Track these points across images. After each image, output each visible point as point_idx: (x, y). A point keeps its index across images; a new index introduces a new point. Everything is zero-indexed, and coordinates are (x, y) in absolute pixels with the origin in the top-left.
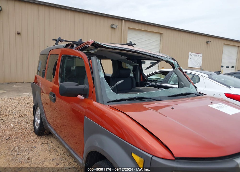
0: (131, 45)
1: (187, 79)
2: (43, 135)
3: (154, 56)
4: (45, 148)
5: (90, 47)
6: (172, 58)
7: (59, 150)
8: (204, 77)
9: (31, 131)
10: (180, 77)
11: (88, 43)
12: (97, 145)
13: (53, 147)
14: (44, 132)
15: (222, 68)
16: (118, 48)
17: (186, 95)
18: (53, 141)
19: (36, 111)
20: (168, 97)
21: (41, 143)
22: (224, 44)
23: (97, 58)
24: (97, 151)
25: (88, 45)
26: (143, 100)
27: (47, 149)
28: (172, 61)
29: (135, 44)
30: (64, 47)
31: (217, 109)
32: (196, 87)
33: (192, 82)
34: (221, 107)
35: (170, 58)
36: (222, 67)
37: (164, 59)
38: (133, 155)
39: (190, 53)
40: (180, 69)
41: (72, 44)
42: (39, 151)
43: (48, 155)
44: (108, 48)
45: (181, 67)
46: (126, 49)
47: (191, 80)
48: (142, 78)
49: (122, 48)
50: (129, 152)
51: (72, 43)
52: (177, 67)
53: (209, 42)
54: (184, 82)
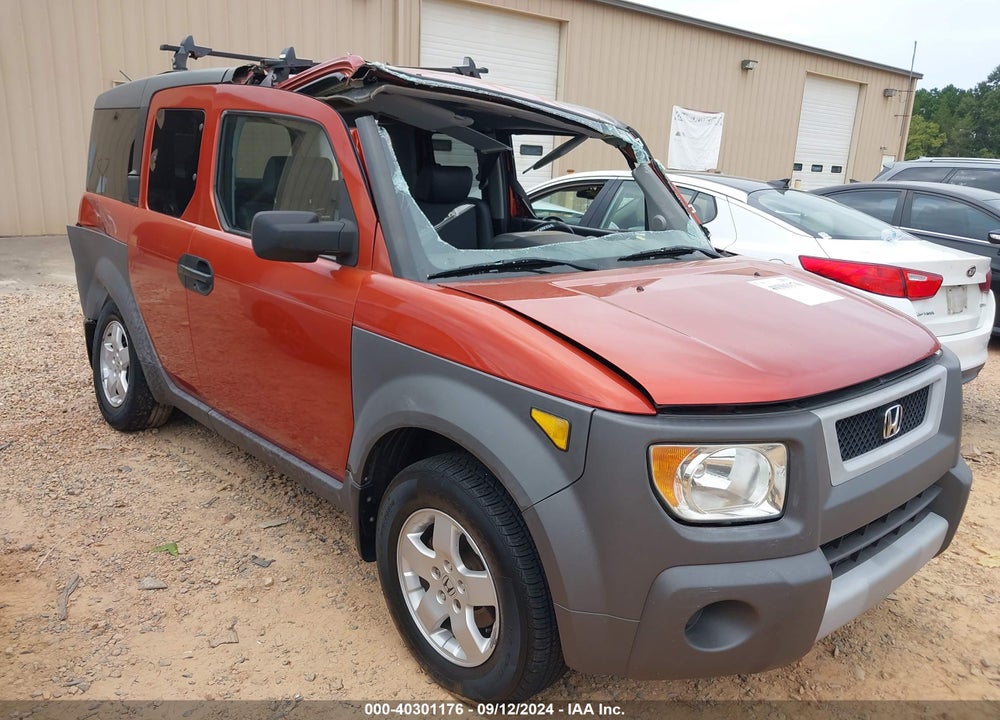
0: (472, 71)
1: (679, 201)
2: (143, 430)
3: (568, 116)
4: (165, 469)
5: (350, 81)
6: (628, 128)
7: (219, 474)
8: (731, 201)
9: (87, 419)
10: (655, 196)
11: (342, 66)
12: (412, 405)
13: (196, 467)
14: (149, 417)
15: (796, 173)
16: (448, 86)
17: (675, 254)
18: (187, 448)
19: (101, 341)
20: (621, 259)
21: (145, 457)
22: (809, 74)
23: (377, 121)
24: (413, 424)
25: (338, 75)
26: (543, 269)
27: (176, 472)
28: (627, 137)
29: (485, 71)
30: (229, 77)
31: (775, 291)
32: (706, 232)
33: (693, 215)
34: (783, 286)
35: (620, 125)
36: (798, 167)
37: (601, 130)
38: (537, 415)
39: (676, 109)
40: (654, 167)
41: (258, 67)
42: (146, 480)
43: (187, 491)
44: (411, 85)
45: (656, 160)
46: (474, 90)
47: (690, 206)
48: (516, 202)
49: (460, 88)
50: (522, 408)
51: (258, 64)
52: (642, 160)
53: (751, 65)
54: (667, 213)
